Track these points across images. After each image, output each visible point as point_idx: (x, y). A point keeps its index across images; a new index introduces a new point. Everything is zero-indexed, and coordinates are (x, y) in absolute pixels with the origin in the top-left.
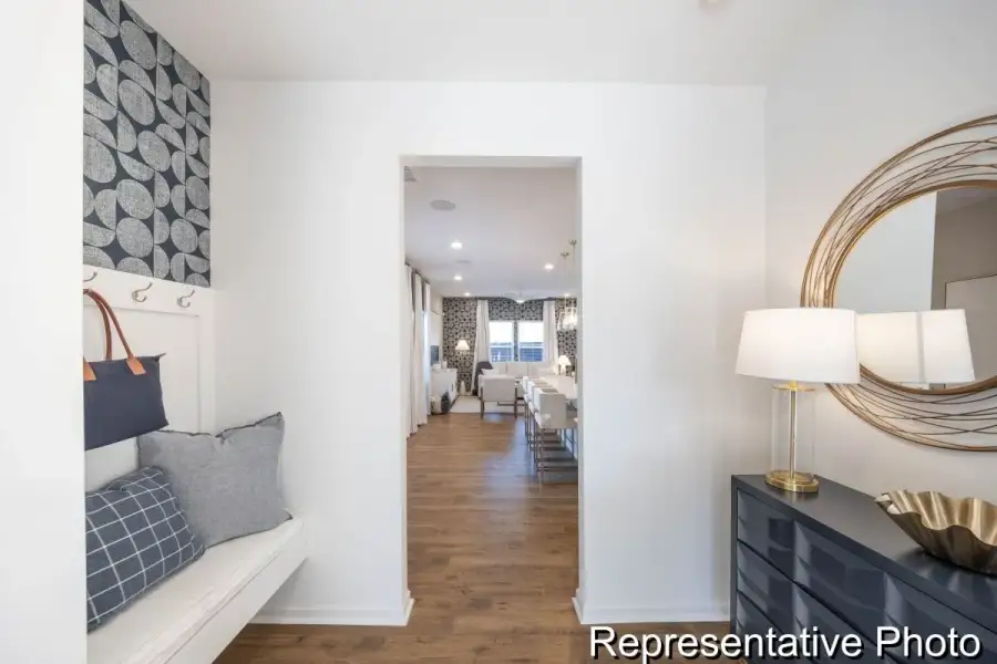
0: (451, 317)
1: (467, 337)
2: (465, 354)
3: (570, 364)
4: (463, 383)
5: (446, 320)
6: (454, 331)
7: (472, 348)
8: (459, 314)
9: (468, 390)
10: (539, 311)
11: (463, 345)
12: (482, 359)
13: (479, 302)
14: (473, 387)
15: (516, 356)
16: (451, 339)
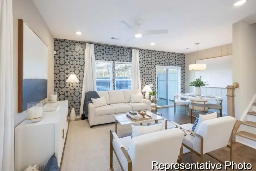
0: (62, 55)
1: (77, 72)
2: (75, 85)
3: (151, 91)
4: (73, 110)
5: (57, 58)
6: (65, 67)
7: (81, 81)
8: (69, 53)
9: (77, 113)
10: (128, 56)
11: (72, 78)
12: (90, 89)
13: (87, 44)
14: (82, 112)
15: (114, 86)
16: (62, 74)
